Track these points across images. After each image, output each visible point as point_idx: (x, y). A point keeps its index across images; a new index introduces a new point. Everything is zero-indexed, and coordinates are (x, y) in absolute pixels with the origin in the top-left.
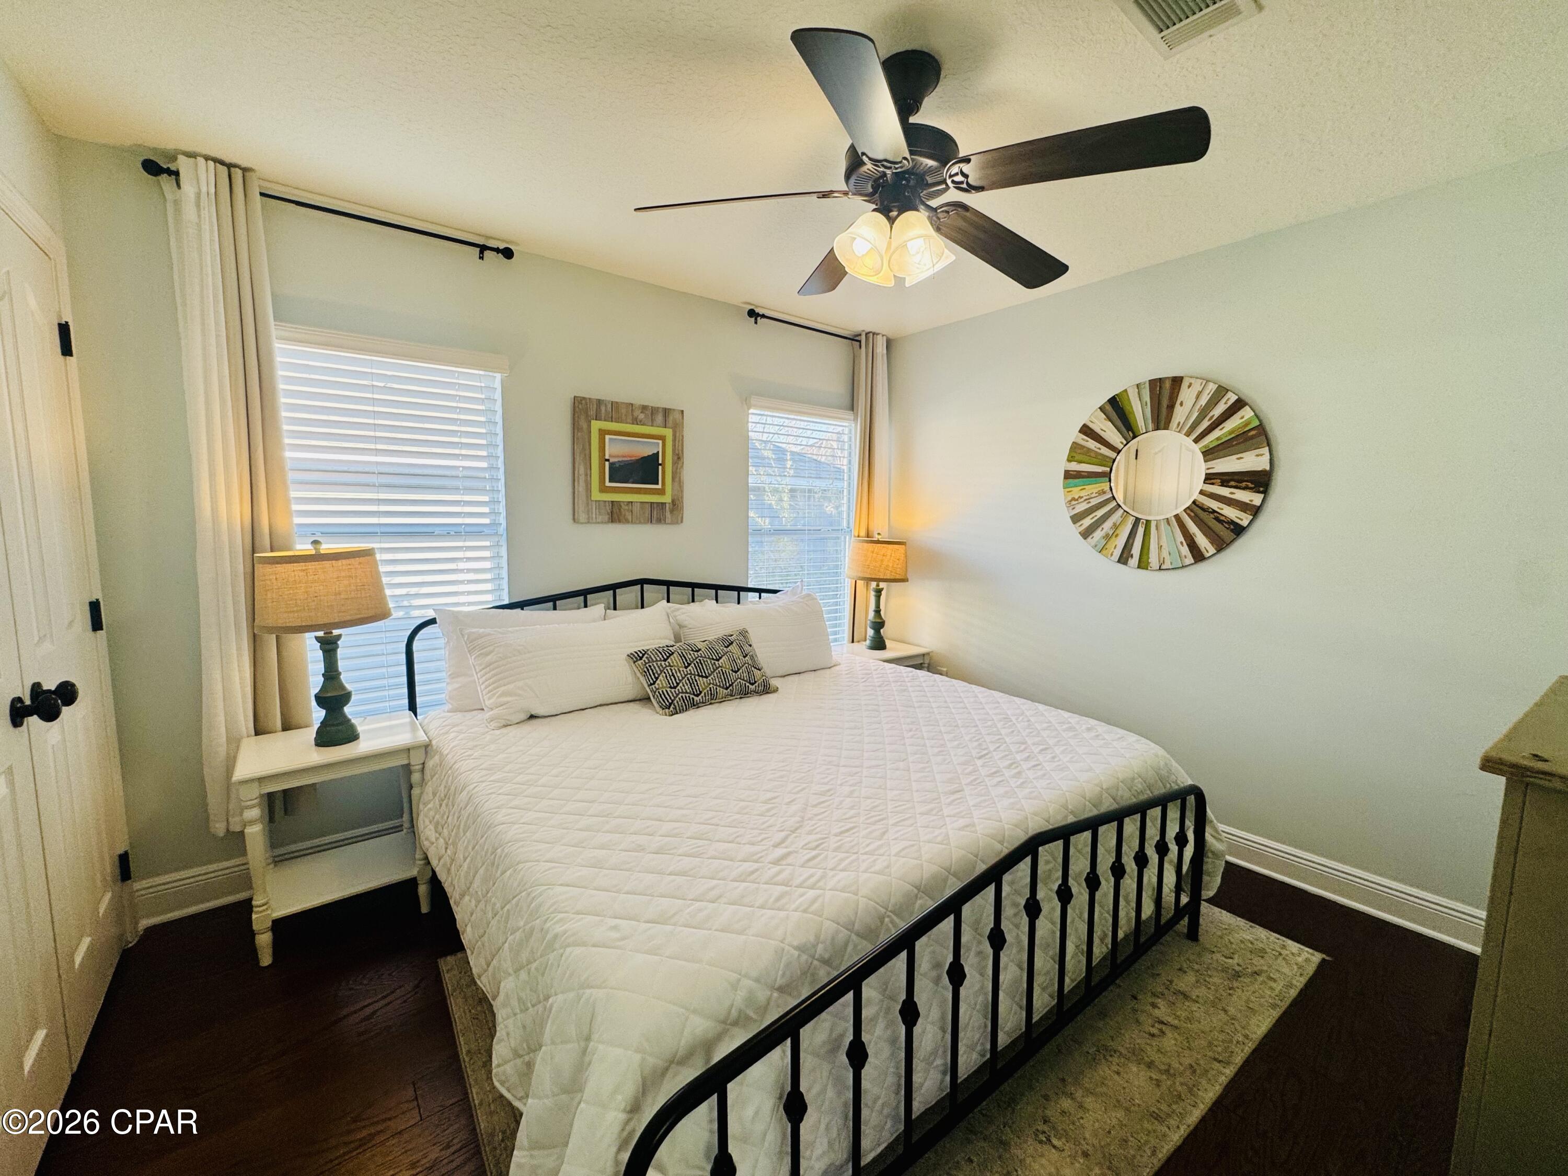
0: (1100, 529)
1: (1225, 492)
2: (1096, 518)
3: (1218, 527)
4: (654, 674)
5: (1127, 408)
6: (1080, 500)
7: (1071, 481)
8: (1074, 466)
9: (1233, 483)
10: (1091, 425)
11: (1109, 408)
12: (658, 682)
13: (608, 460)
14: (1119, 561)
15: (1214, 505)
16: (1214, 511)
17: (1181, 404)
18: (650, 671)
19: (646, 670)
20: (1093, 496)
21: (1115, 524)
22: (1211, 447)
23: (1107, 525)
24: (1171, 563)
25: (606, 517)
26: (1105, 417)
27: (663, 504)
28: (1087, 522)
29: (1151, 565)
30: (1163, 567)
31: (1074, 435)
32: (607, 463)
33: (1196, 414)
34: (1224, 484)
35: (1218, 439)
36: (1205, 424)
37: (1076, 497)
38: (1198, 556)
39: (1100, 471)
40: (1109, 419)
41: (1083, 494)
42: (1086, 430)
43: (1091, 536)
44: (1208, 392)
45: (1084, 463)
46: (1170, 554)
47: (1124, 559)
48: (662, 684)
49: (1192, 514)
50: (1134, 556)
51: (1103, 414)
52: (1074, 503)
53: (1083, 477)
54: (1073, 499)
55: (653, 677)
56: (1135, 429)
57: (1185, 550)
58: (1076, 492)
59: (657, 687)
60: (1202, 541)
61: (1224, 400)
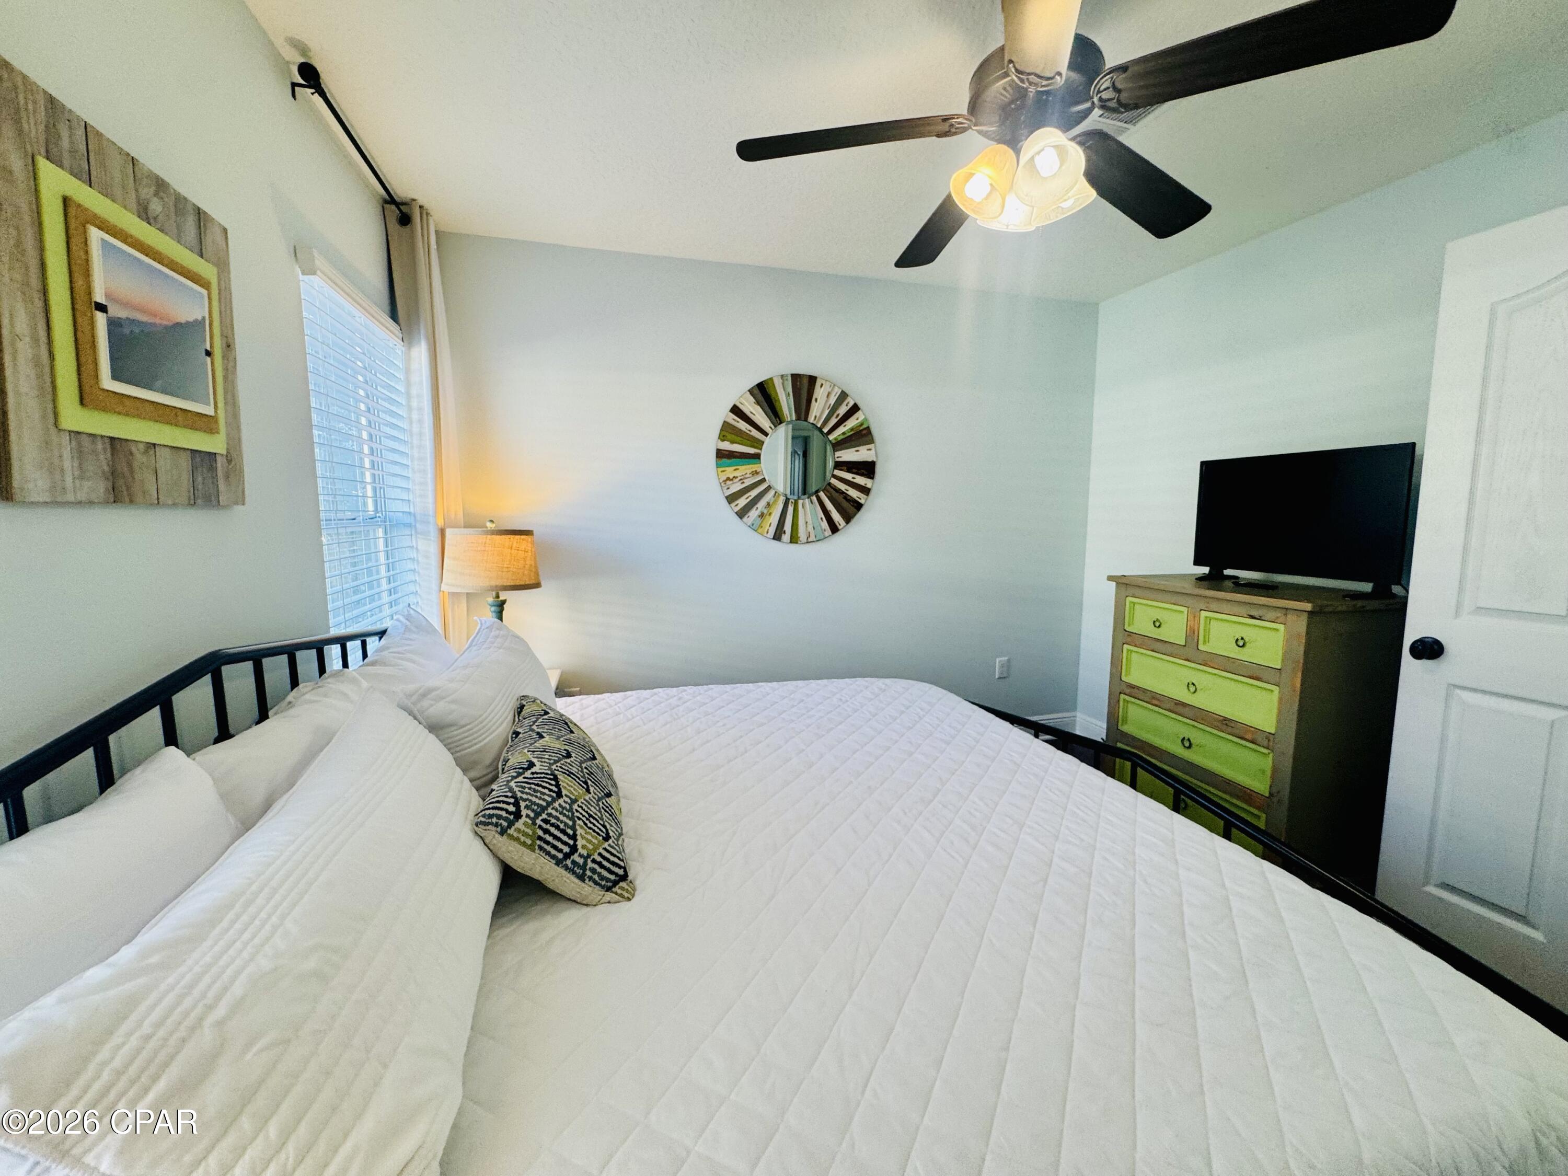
0: (755, 508)
1: (848, 476)
2: (750, 498)
3: (845, 504)
4: (564, 832)
5: (773, 395)
6: (735, 480)
7: (725, 460)
8: (726, 446)
9: (854, 470)
10: (741, 407)
11: (757, 391)
12: (580, 843)
13: (102, 308)
14: (774, 538)
15: (842, 487)
16: (843, 493)
17: (816, 400)
18: (553, 830)
19: (540, 833)
20: (747, 476)
21: (768, 504)
22: (839, 439)
23: (761, 504)
24: (816, 537)
25: (100, 488)
26: (754, 400)
27: (212, 455)
28: (742, 502)
29: (801, 539)
30: (810, 540)
31: (723, 414)
32: (101, 319)
33: (827, 412)
34: (849, 471)
35: (844, 433)
36: (833, 421)
37: (731, 477)
38: (834, 529)
39: (753, 453)
40: (758, 403)
41: (736, 474)
42: (736, 410)
43: (747, 516)
44: (835, 393)
45: (736, 443)
46: (814, 528)
47: (777, 536)
48: (590, 842)
49: (828, 494)
50: (786, 532)
51: (752, 398)
52: (728, 482)
53: (735, 457)
54: (728, 479)
55: (565, 838)
56: (781, 416)
57: (825, 524)
58: (730, 472)
59: (585, 853)
60: (836, 516)
61: (845, 403)
